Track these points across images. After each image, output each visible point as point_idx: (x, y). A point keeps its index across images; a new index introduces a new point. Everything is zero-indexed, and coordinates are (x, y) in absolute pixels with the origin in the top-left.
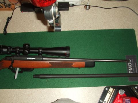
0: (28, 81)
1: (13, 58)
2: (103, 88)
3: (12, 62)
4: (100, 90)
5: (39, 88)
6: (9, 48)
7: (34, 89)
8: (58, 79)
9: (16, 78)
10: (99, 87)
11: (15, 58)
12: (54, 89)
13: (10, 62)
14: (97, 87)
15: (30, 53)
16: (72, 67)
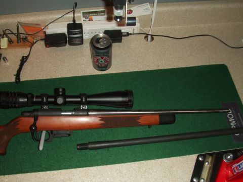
0: (61, 156)
1: (35, 113)
2: (193, 157)
3: (36, 119)
4: (190, 161)
5: (82, 167)
6: (29, 96)
7: (73, 169)
8: (115, 148)
9: (41, 148)
10: (187, 156)
11: (40, 114)
12: (109, 166)
13: (32, 120)
14: (184, 156)
15: (65, 103)
16: (139, 125)
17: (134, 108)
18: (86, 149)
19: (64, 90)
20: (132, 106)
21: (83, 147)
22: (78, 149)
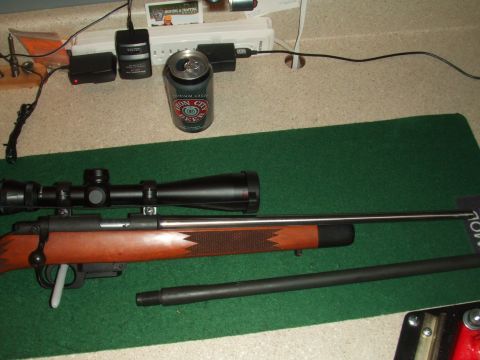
0: (103, 320)
1: (43, 226)
2: (398, 319)
3: (44, 238)
4: (387, 328)
5: (149, 344)
6: (29, 187)
7: (128, 349)
8: (221, 302)
9: (55, 303)
10: (383, 317)
11: (53, 226)
12: (208, 341)
13: (35, 240)
14: (376, 318)
15: (109, 202)
16: (273, 248)
17: (262, 210)
18: (157, 303)
19: (105, 173)
20: (257, 206)
21: (149, 299)
22: (139, 304)
